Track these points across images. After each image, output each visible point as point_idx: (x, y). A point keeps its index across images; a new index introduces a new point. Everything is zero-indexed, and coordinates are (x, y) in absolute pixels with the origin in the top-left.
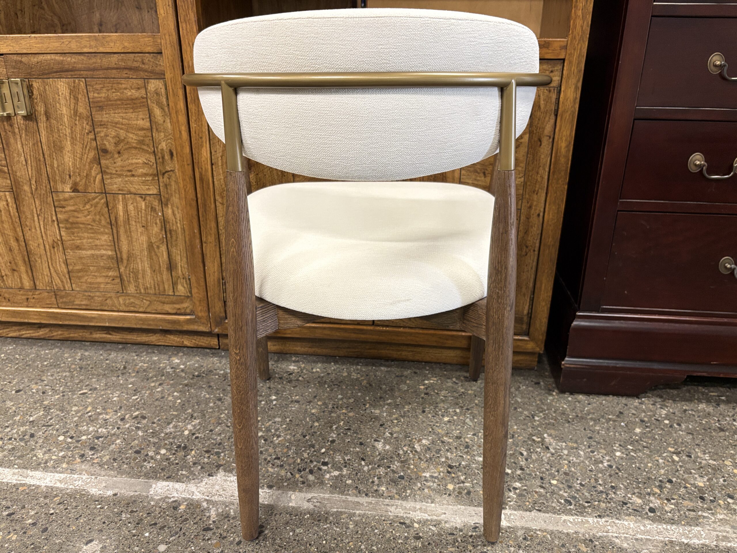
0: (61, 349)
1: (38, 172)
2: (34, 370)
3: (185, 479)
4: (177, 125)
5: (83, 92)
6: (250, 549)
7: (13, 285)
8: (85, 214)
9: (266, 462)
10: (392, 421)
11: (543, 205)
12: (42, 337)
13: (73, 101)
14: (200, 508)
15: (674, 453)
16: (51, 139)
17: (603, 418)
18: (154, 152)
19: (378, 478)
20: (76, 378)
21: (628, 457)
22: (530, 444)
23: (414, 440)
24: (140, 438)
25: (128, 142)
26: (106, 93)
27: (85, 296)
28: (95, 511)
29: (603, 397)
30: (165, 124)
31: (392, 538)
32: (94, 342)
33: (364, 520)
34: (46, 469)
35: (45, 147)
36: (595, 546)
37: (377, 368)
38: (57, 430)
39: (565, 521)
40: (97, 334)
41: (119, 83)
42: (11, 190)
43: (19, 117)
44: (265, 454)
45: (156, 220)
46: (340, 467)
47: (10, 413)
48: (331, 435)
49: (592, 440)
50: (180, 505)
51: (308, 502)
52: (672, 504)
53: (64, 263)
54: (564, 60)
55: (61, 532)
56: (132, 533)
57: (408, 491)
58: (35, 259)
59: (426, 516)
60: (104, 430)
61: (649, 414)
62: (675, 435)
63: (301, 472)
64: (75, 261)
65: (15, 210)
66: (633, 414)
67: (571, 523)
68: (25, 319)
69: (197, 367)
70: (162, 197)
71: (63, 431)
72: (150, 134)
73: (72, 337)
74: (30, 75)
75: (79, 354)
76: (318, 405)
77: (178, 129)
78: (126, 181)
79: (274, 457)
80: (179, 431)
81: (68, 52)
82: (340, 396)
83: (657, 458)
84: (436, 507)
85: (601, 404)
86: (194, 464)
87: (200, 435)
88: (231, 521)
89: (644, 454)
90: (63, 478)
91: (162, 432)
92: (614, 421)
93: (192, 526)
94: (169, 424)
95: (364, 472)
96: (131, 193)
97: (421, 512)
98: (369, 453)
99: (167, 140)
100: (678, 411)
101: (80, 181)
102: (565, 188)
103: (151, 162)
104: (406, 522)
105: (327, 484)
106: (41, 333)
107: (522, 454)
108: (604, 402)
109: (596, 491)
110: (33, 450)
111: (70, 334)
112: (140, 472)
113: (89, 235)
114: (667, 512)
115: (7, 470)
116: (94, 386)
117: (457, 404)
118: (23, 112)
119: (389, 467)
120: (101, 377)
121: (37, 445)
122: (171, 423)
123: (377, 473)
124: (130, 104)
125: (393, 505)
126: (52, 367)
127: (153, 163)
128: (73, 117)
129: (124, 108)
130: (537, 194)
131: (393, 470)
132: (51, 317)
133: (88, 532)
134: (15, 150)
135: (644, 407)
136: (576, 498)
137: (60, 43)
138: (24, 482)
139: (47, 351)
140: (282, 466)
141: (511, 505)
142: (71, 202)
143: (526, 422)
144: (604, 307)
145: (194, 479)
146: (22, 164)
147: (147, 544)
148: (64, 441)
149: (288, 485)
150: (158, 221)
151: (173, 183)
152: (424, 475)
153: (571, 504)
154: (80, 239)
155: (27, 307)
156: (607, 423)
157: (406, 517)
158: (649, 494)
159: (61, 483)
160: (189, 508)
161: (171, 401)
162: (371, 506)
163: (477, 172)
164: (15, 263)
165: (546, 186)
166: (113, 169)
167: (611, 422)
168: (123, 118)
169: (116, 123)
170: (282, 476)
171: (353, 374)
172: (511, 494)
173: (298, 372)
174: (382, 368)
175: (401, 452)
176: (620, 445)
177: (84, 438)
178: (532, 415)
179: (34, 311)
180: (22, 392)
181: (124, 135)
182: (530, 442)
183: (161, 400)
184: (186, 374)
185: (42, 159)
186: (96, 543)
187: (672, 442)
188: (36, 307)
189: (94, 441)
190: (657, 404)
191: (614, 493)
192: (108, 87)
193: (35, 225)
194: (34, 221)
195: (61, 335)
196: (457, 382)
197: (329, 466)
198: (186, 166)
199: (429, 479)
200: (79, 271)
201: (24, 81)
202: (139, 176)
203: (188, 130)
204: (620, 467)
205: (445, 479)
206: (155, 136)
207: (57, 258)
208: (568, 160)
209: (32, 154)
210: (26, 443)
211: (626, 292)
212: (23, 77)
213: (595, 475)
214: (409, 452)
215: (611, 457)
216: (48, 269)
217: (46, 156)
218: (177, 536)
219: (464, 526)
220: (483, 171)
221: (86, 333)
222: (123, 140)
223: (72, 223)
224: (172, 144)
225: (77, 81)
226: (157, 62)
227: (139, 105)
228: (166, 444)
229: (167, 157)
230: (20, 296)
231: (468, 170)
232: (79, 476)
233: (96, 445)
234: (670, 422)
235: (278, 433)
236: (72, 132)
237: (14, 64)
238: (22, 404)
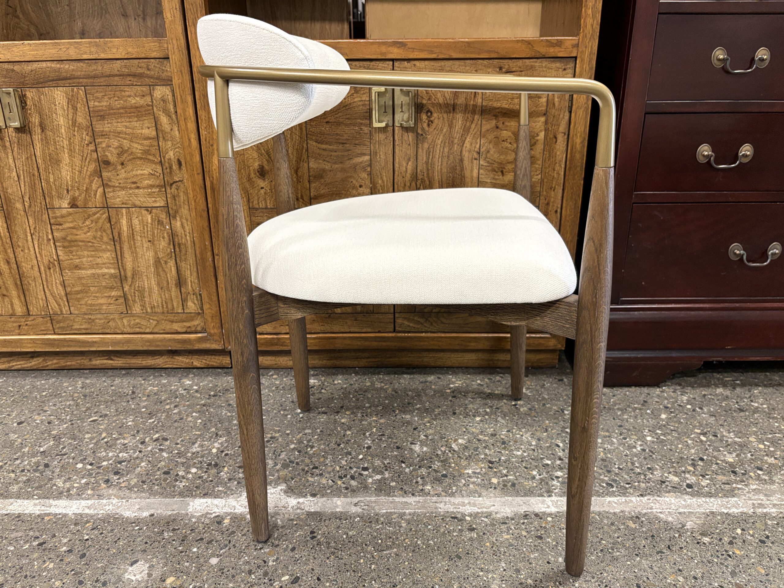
0: (58, 379)
1: (32, 188)
2: (33, 401)
3: (223, 495)
4: (186, 132)
5: (83, 101)
6: (306, 554)
7: (3, 312)
8: (85, 231)
9: (304, 473)
10: (424, 424)
11: (560, 201)
12: (35, 367)
13: (71, 110)
14: (245, 520)
15: (701, 434)
16: (47, 151)
17: (629, 408)
18: (161, 162)
19: (421, 478)
20: (81, 406)
21: (658, 441)
22: (564, 436)
23: (450, 440)
24: (166, 460)
25: (132, 153)
26: (108, 101)
27: (85, 319)
28: (134, 533)
29: (626, 389)
30: (172, 132)
31: (446, 532)
32: (93, 369)
33: (415, 518)
34: (69, 497)
35: (39, 161)
36: (642, 522)
37: (400, 376)
38: (73, 459)
39: (609, 502)
40: (97, 360)
41: (122, 91)
42: (2, 209)
43: (11, 130)
44: (302, 465)
45: (163, 234)
46: (381, 471)
47: (17, 445)
48: (366, 442)
49: (622, 428)
50: (223, 519)
51: (355, 506)
52: (707, 479)
53: (61, 285)
54: (576, 58)
55: (101, 557)
56: (179, 550)
57: (454, 488)
58: (28, 282)
59: (476, 510)
60: (125, 455)
61: (671, 400)
62: (698, 418)
63: (342, 478)
64: (73, 282)
65: (6, 230)
66: (657, 402)
67: (616, 503)
68: (18, 347)
69: (211, 387)
70: (170, 209)
71: (80, 459)
72: (156, 144)
73: (69, 366)
74: (23, 85)
75: (80, 382)
76: (346, 414)
77: (187, 137)
78: (130, 194)
79: (311, 467)
80: (206, 450)
81: (65, 59)
82: (367, 405)
83: (686, 439)
84: (484, 501)
85: (625, 395)
86: (230, 480)
87: (229, 452)
88: (280, 530)
89: (673, 436)
90: (91, 505)
91: (188, 452)
92: (640, 409)
93: (241, 538)
94: (194, 443)
95: (406, 473)
96: (136, 207)
97: (470, 506)
98: (408, 455)
99: (175, 149)
100: (698, 396)
101: (79, 196)
102: (581, 184)
103: (157, 172)
104: (457, 516)
105: (371, 488)
106: (34, 363)
107: (558, 446)
108: (627, 393)
109: (634, 473)
110: (51, 479)
111: (67, 362)
112: (174, 492)
113: (89, 253)
114: (704, 487)
115: (26, 502)
116: (104, 412)
117: (487, 404)
118: (17, 124)
119: (430, 467)
120: (110, 403)
121: (55, 474)
122: (196, 442)
123: (419, 474)
124: (134, 113)
125: (442, 502)
126: (53, 397)
127: (160, 174)
128: (71, 127)
129: (127, 116)
130: (554, 190)
131: (434, 470)
132: (46, 344)
133: (130, 554)
134: (6, 165)
135: (666, 395)
136: (616, 481)
137: (57, 50)
138: (48, 512)
139: (43, 382)
140: (321, 475)
141: (557, 493)
142: (70, 219)
143: (557, 416)
144: (624, 299)
145: (232, 494)
146: (14, 180)
147: (197, 559)
148: (84, 468)
149: (331, 492)
150: (165, 235)
151: (181, 194)
152: (467, 471)
153: (613, 487)
154: (79, 258)
155: (19, 335)
156: (634, 412)
157: (457, 512)
158: (684, 472)
159: (90, 510)
160: (234, 522)
161: (191, 421)
162: (420, 505)
163: (495, 171)
164: (6, 289)
165: (562, 182)
166: (116, 181)
167: (637, 411)
168: (126, 127)
169: (119, 133)
170: (324, 484)
171: (377, 383)
172: (555, 483)
173: (320, 385)
174: (405, 376)
175: (439, 452)
176: (649, 431)
177: (105, 463)
178: (561, 410)
179: (27, 339)
180: (25, 424)
181: (128, 146)
183: (180, 421)
184: (201, 395)
185: (36, 173)
186: (142, 563)
187: (698, 424)
188: (29, 335)
189: (116, 466)
190: (677, 391)
191: (652, 474)
192: (110, 95)
193: (28, 245)
194: (27, 241)
195: (56, 363)
196: (482, 383)
197: (370, 470)
198: (196, 175)
199: (472, 475)
200: (78, 292)
201: (17, 91)
202: (144, 188)
203: (197, 138)
204: (652, 450)
205: (488, 474)
206: (162, 146)
207: (54, 280)
208: (583, 155)
209: (25, 168)
210: (41, 473)
211: (643, 283)
212: (15, 86)
213: (631, 459)
214: (447, 451)
215: (643, 442)
216: (43, 293)
217: (41, 171)
218: (227, 548)
219: (515, 515)
220: (501, 169)
221: (85, 360)
222: (127, 151)
223: (70, 241)
224: (180, 153)
225: (75, 89)
226: (164, 68)
227: (144, 113)
228: (195, 463)
229: (175, 167)
230: (12, 324)
231: (486, 169)
232: (108, 501)
233: (120, 469)
234: (692, 406)
235: (310, 444)
236: (70, 144)
237: (5, 73)
238: (28, 436)
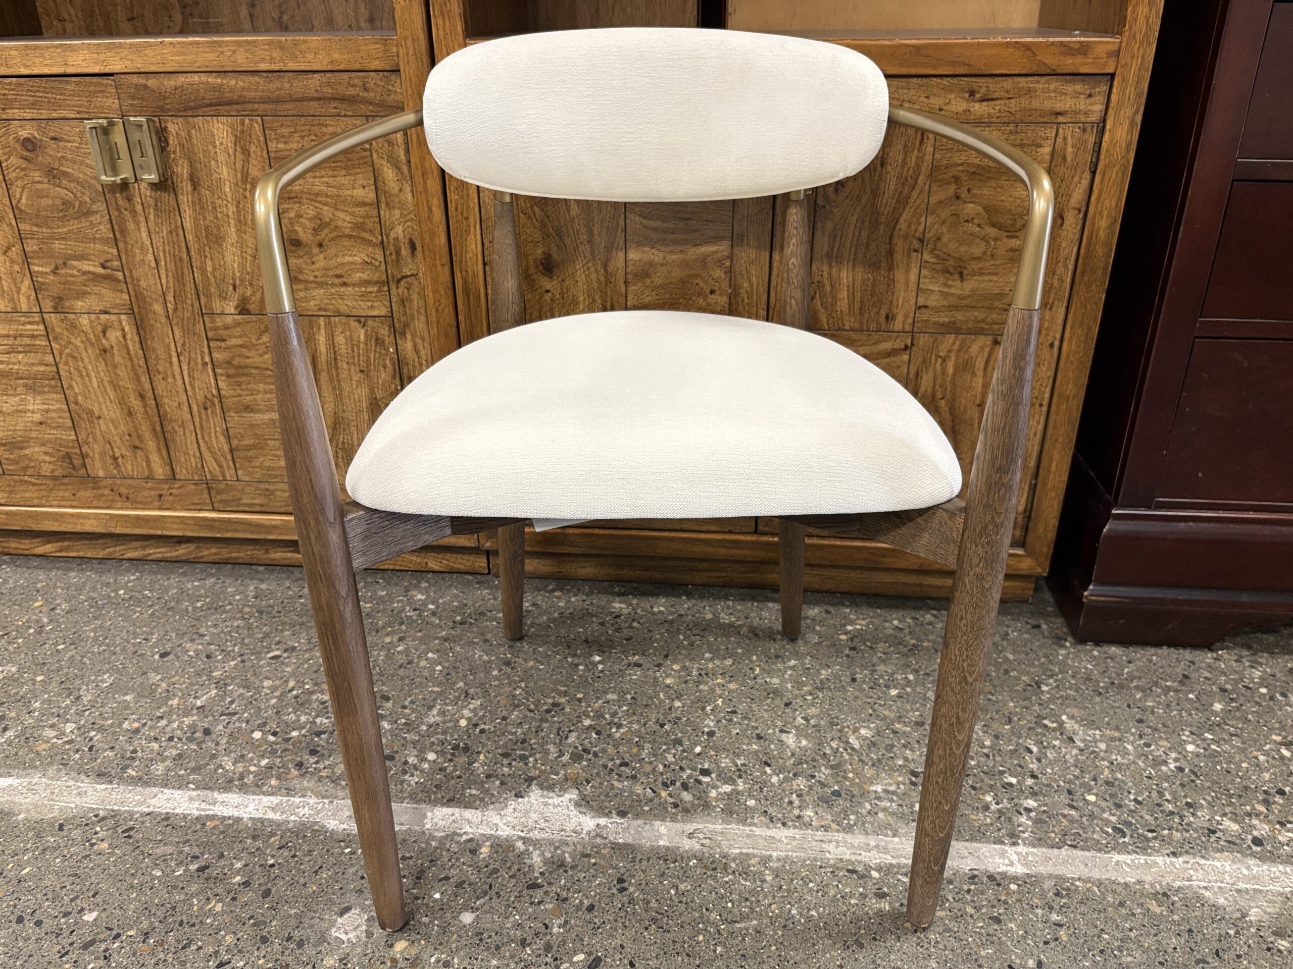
0: (219, 579)
1: (178, 281)
2: (182, 617)
3: (478, 802)
4: (424, 196)
5: (258, 140)
6: (611, 918)
7: (135, 473)
8: (261, 351)
9: (606, 772)
10: (802, 696)
11: (1060, 328)
12: (184, 558)
13: (240, 156)
14: (514, 850)
15: (1281, 744)
16: (202, 222)
17: (1157, 687)
18: (382, 243)
19: (798, 796)
20: (256, 630)
21: (1207, 753)
22: (1040, 733)
23: (847, 730)
24: (388, 734)
25: (336, 227)
26: (299, 142)
27: (260, 489)
28: (343, 858)
29: (1153, 650)
30: (402, 194)
31: (839, 896)
32: (272, 566)
33: (788, 868)
34: (243, 789)
35: (190, 237)
36: (1173, 904)
37: (761, 605)
38: (247, 722)
39: (1117, 863)
40: (276, 552)
41: (322, 125)
42: (131, 312)
43: (143, 185)
44: (602, 757)
45: (383, 360)
46: (731, 777)
47: (160, 694)
48: (706, 722)
49: (1143, 725)
50: (479, 846)
51: (689, 838)
52: (1289, 831)
53: (224, 435)
54: (1112, 76)
55: (294, 896)
56: (412, 893)
57: (852, 817)
58: (173, 428)
59: (889, 859)
60: (325, 721)
61: (1232, 677)
62: (1279, 713)
63: (668, 787)
64: (242, 431)
65: (138, 346)
66: (1206, 678)
67: (1128, 865)
68: (158, 529)
69: (457, 607)
70: (395, 321)
71: (257, 723)
72: (375, 213)
73: (235, 558)
74: (163, 111)
75: (252, 588)
76: (673, 670)
77: (425, 203)
78: (332, 294)
79: (618, 762)
80: (450, 721)
81: (230, 69)
82: (707, 655)
83: (1255, 753)
84: (902, 843)
85: (1150, 661)
86: (488, 776)
87: (487, 727)
88: (570, 873)
89: (1233, 746)
90: (277, 804)
91: (422, 723)
92: (1176, 691)
93: (508, 882)
94: (430, 708)
95: (773, 785)
96: (340, 314)
97: (878, 852)
98: (776, 753)
99: (406, 222)
100: (1280, 672)
101: (252, 295)
102: (1100, 299)
103: (376, 260)
104: (857, 869)
105: (715, 807)
106: (182, 551)
107: (1030, 751)
108: (1154, 658)
109: (1162, 812)
110: (214, 757)
111: (232, 553)
112: (401, 791)
113: (266, 387)
114: (1283, 845)
115: (177, 793)
116: (290, 643)
117: (909, 666)
118: (153, 177)
119: (813, 777)
120: (298, 627)
121: (220, 748)
122: (434, 706)
123: (795, 787)
124: (341, 161)
125: (831, 841)
126: (212, 611)
127: (380, 262)
128: (240, 184)
129: (330, 167)
130: (1050, 309)
131: (820, 782)
132: (201, 526)
133: (339, 895)
134: (137, 242)
135: (1223, 666)
136: (1130, 824)
137: (217, 54)
138: (211, 813)
139: (196, 584)
140: (634, 777)
141: (1026, 838)
142: (237, 331)
143: (1028, 694)
144: (1161, 499)
145: (493, 803)
146: (150, 266)
147: (440, 912)
148: (264, 739)
149: (651, 809)
150: (388, 362)
151: (415, 297)
152: (873, 788)
153: (1124, 835)
154: (252, 395)
155: (160, 509)
156: (1165, 695)
157: (857, 860)
158: (1249, 815)
159: (275, 813)
160: (497, 852)
161: (425, 668)
162: (795, 843)
163: (948, 272)
164: (139, 437)
165: (1067, 295)
166: (309, 273)
167: (1172, 694)
168: (328, 185)
169: (317, 195)
170: (638, 795)
171: (722, 615)
172: (1023, 819)
173: (629, 614)
174: (770, 605)
175: (828, 751)
176: (1192, 733)
177: (295, 734)
178: (1036, 683)
179: (172, 517)
180: (171, 657)
181: (330, 215)
182: (1040, 730)
183: (408, 666)
184: (440, 620)
185: (185, 257)
186: (357, 911)
187: (1277, 725)
188: (175, 510)
189: (312, 740)
190: (1244, 660)
191: (1193, 814)
192: (303, 131)
193: (172, 370)
194: (171, 364)
195: (216, 554)
196: (900, 626)
197: (713, 776)
198: (439, 268)
199: (882, 795)
200: (249, 448)
201: (153, 121)
202: (354, 285)
203: (442, 204)
204: (1196, 770)
205: (909, 795)
206: (385, 216)
207: (212, 426)
208: (1111, 250)
209: (167, 248)
210: (199, 744)
211: (1200, 475)
212: (149, 113)
213: (1157, 785)
214: (841, 750)
215: (1179, 753)
216: (196, 446)
217: (192, 253)
218: (487, 898)
219: (954, 874)
220: (959, 270)
221: (259, 550)
222: (328, 224)
223: (238, 367)
224: (413, 229)
225: (247, 121)
226: (390, 87)
227: (357, 162)
228: (433, 744)
229: (405, 251)
230: (148, 491)
231: (933, 269)
232: (302, 799)
233: (318, 746)
234: (1269, 690)
235: (616, 720)
236: (239, 211)
237: (133, 91)
238: (177, 678)
